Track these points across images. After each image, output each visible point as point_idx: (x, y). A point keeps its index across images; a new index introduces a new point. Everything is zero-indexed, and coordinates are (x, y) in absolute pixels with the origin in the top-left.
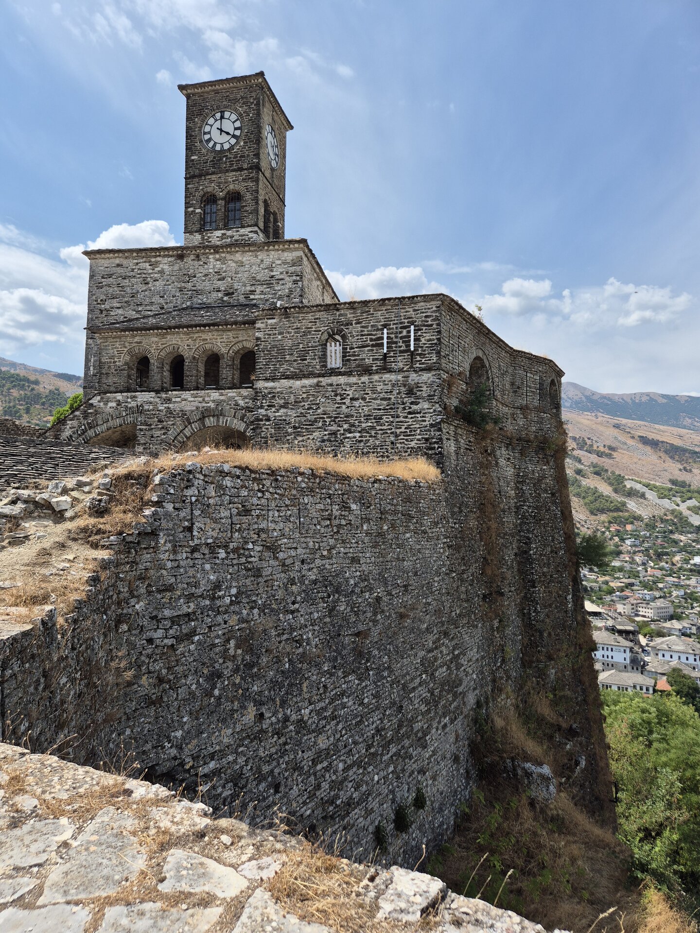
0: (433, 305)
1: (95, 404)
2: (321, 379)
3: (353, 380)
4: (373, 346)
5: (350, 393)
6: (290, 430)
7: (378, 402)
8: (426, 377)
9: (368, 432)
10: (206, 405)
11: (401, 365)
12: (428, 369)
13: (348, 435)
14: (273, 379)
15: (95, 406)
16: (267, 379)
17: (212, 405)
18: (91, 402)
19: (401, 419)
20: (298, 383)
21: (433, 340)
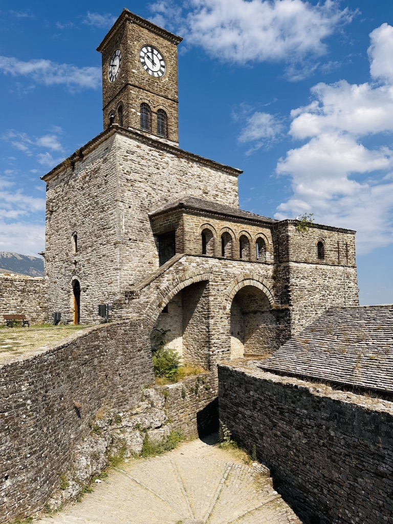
1: (183, 263)
3: (329, 267)
4: (334, 251)
5: (328, 274)
6: (307, 293)
7: (338, 280)
8: (352, 270)
9: (336, 296)
10: (245, 271)
11: (344, 263)
12: (353, 267)
13: (329, 297)
14: (297, 262)
15: (183, 265)
16: (294, 262)
18: (180, 261)
19: (346, 290)
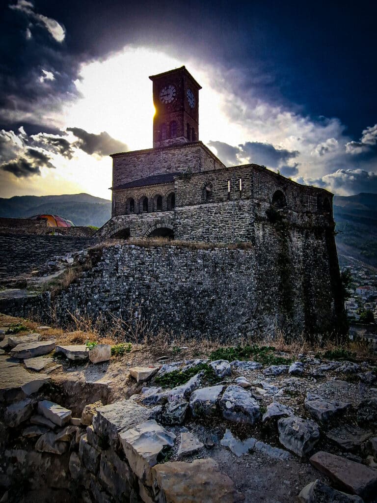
0: (249, 169)
2: (202, 205)
3: (215, 205)
4: (223, 189)
5: (214, 211)
7: (226, 214)
8: (247, 202)
9: (222, 228)
10: (157, 218)
11: (236, 197)
12: (248, 199)
14: (182, 206)
15: (114, 222)
16: (179, 206)
17: (159, 219)
18: (112, 219)
19: (237, 222)
20: (192, 207)
21: (249, 185)
